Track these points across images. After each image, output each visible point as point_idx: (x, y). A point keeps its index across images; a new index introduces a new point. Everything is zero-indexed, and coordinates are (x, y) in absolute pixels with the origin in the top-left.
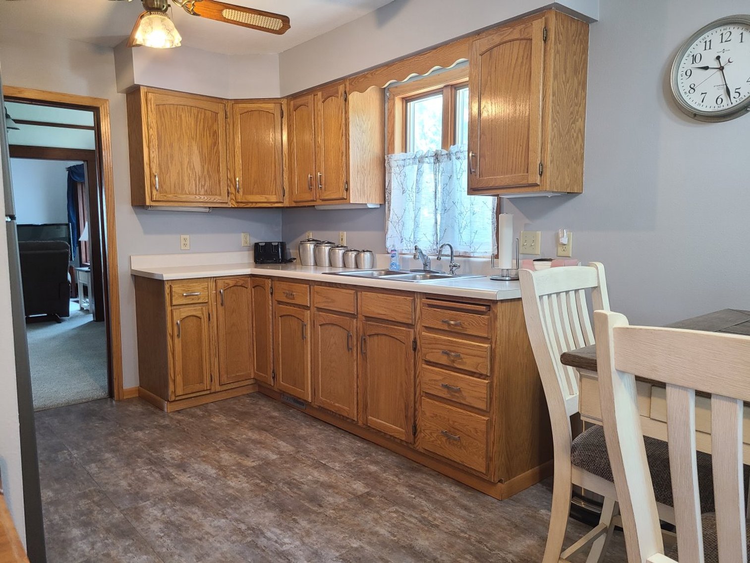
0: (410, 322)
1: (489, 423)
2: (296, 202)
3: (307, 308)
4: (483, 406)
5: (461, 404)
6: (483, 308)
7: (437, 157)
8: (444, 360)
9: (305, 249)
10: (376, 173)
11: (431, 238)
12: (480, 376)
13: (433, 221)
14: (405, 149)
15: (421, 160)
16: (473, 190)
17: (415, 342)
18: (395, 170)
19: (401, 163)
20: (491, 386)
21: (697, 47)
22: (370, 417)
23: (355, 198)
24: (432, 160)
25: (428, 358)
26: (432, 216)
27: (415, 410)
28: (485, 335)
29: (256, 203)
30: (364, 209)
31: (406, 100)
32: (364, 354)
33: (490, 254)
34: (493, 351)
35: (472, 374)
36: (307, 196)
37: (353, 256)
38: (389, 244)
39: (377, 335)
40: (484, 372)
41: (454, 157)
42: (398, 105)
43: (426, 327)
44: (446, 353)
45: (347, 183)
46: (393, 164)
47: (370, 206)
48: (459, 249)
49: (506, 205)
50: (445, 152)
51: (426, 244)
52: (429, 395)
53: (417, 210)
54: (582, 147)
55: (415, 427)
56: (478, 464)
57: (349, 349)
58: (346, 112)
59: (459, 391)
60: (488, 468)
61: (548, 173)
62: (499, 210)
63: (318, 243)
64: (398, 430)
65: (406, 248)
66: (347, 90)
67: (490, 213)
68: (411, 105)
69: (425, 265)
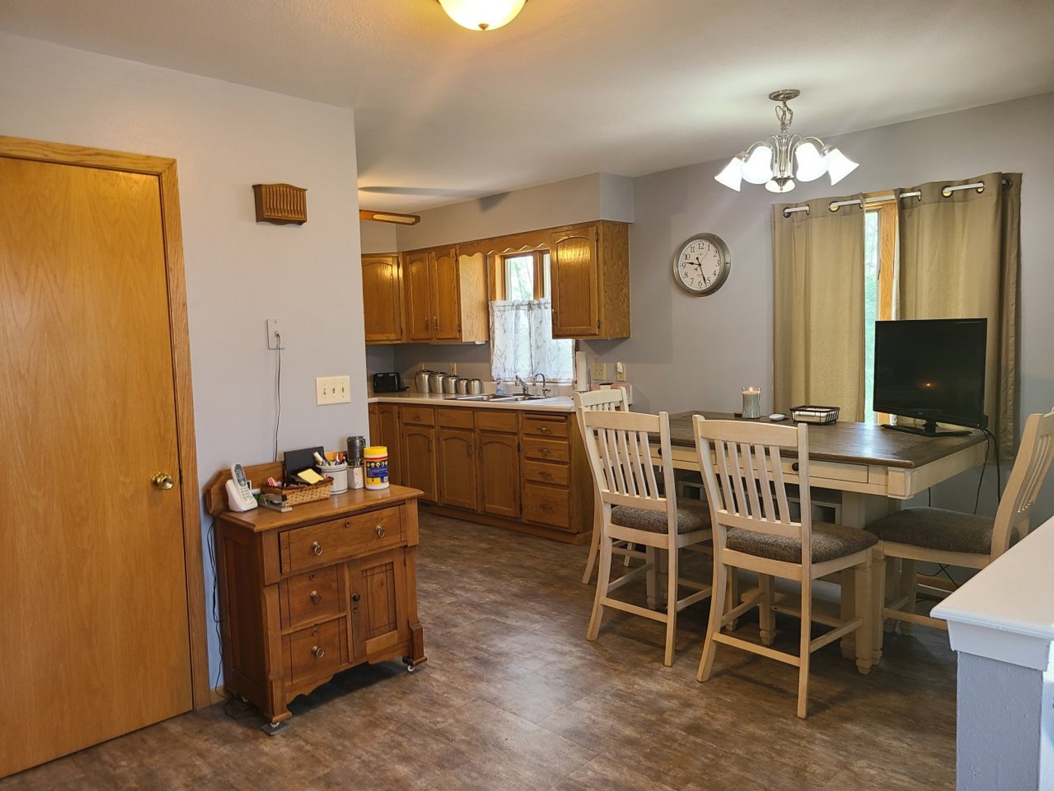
0: (515, 431)
1: (570, 494)
2: (412, 340)
3: (432, 427)
4: (565, 483)
5: (551, 484)
6: (563, 418)
7: (530, 305)
8: (539, 455)
9: (421, 379)
10: (482, 315)
11: (529, 369)
12: (563, 463)
13: (529, 355)
14: (504, 297)
15: (518, 307)
16: (556, 335)
17: (519, 445)
18: (497, 313)
19: (502, 308)
20: (570, 469)
21: (687, 250)
22: (487, 505)
23: (466, 338)
24: (526, 308)
25: (528, 455)
26: (528, 351)
27: (520, 493)
28: (565, 436)
29: (378, 341)
30: (473, 345)
31: (504, 258)
32: (481, 458)
33: (571, 381)
34: (570, 446)
35: (558, 462)
36: (424, 335)
37: (464, 384)
38: (494, 374)
39: (491, 443)
40: (565, 460)
41: (543, 307)
42: (498, 261)
43: (526, 434)
44: (541, 450)
45: (460, 326)
46: (496, 309)
47: (477, 343)
48: (550, 376)
49: (582, 344)
50: (536, 302)
51: (524, 374)
52: (529, 481)
53: (516, 347)
54: (628, 306)
55: (521, 506)
56: (563, 522)
57: (469, 455)
58: (458, 270)
59: (550, 475)
60: (570, 525)
61: (603, 326)
62: (577, 348)
63: (432, 374)
64: (508, 510)
65: (508, 376)
66: (457, 253)
67: (571, 349)
68: (508, 261)
69: (524, 390)
